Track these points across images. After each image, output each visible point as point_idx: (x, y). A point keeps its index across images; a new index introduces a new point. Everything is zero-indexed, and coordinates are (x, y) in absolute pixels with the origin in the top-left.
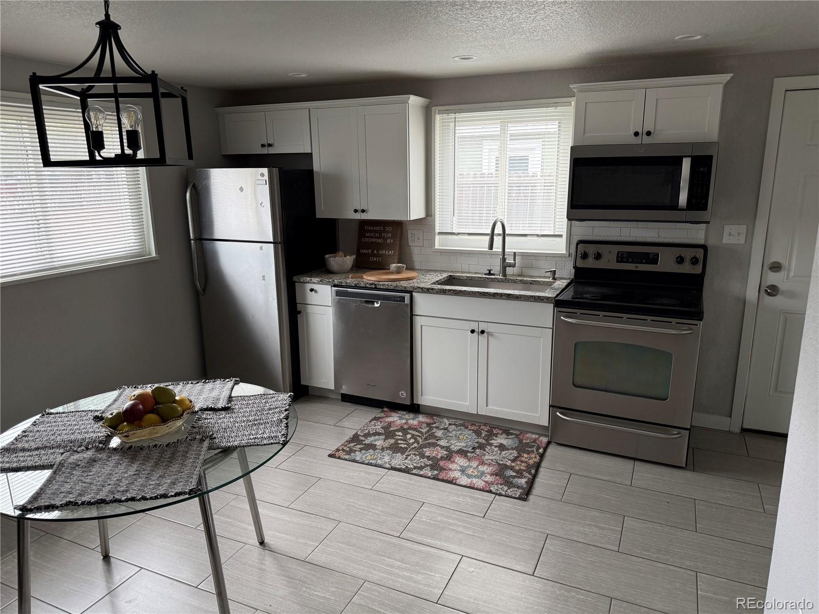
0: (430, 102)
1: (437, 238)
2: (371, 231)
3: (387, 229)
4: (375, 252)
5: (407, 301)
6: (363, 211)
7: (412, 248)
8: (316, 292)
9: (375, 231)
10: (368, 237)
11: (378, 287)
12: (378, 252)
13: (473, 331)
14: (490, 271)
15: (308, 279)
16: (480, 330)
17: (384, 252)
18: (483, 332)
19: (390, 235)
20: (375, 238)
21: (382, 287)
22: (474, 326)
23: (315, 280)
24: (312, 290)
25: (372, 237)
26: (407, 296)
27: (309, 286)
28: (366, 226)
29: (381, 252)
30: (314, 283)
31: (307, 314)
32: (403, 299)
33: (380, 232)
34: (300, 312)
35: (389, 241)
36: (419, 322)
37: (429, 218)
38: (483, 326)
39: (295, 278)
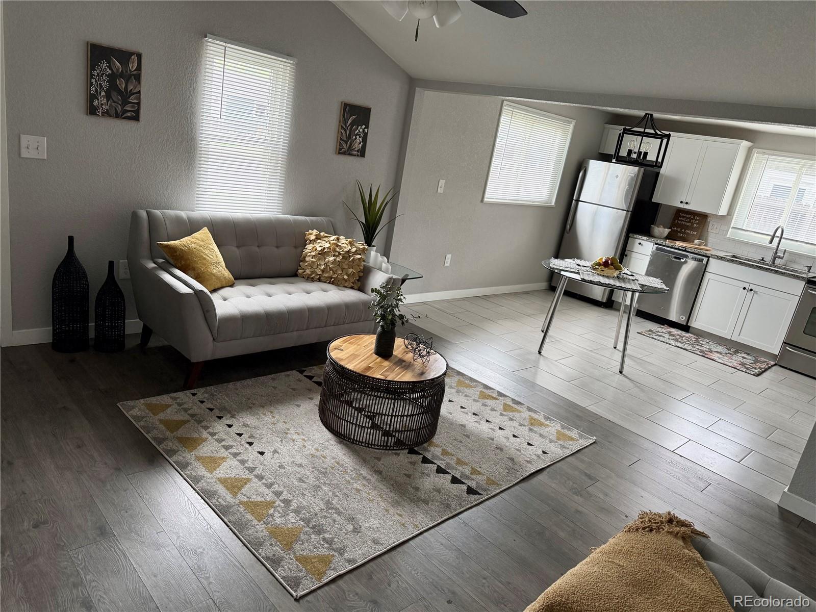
0: (753, 145)
1: (730, 230)
2: (684, 217)
3: (696, 218)
4: (683, 230)
5: (705, 262)
6: (687, 203)
7: (709, 233)
8: (642, 245)
9: (687, 218)
10: (680, 220)
11: (687, 250)
12: (685, 231)
13: (744, 288)
14: (763, 258)
15: (640, 237)
16: (749, 289)
17: (689, 232)
18: (751, 290)
19: (697, 222)
20: (685, 222)
21: (690, 250)
22: (747, 286)
23: (644, 238)
24: (640, 244)
25: (684, 221)
26: (705, 259)
27: (639, 241)
28: (680, 213)
29: (687, 231)
30: (643, 240)
31: (631, 257)
32: (701, 260)
33: (690, 219)
34: (626, 256)
35: (695, 225)
36: (707, 276)
37: (729, 217)
38: (752, 287)
39: (631, 235)
